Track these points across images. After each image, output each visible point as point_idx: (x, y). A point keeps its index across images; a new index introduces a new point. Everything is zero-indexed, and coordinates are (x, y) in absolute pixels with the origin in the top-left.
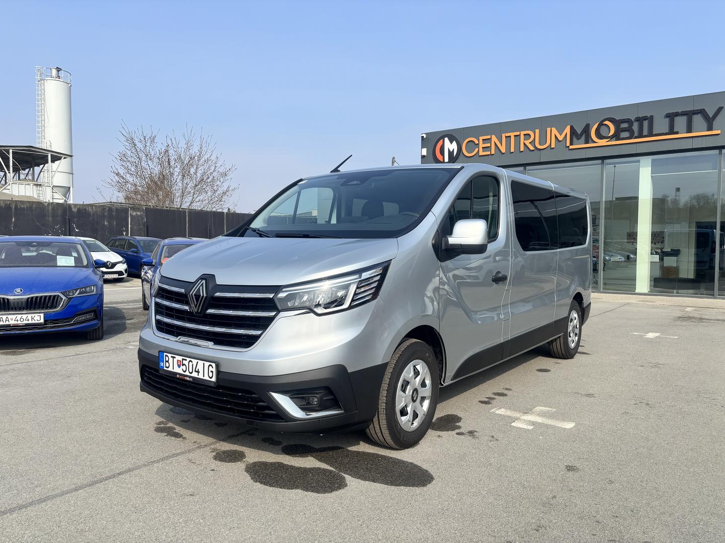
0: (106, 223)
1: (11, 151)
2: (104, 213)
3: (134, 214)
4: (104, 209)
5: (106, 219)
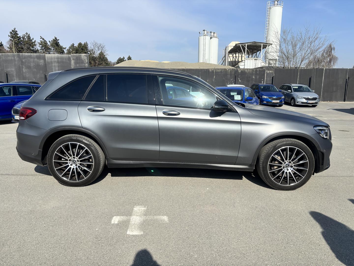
0: (254, 77)
1: (246, 45)
2: (253, 72)
3: (268, 72)
4: (253, 70)
5: (254, 75)
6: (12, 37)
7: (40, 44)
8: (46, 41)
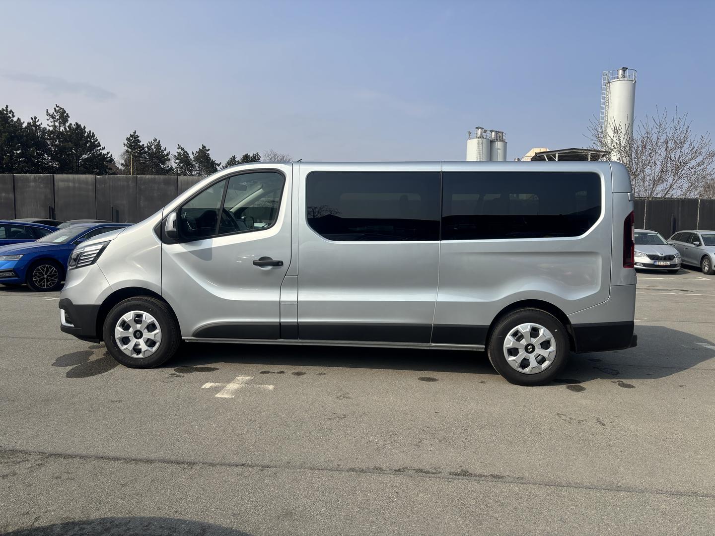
1: (557, 155)
6: (130, 146)
7: (177, 159)
8: (186, 152)
